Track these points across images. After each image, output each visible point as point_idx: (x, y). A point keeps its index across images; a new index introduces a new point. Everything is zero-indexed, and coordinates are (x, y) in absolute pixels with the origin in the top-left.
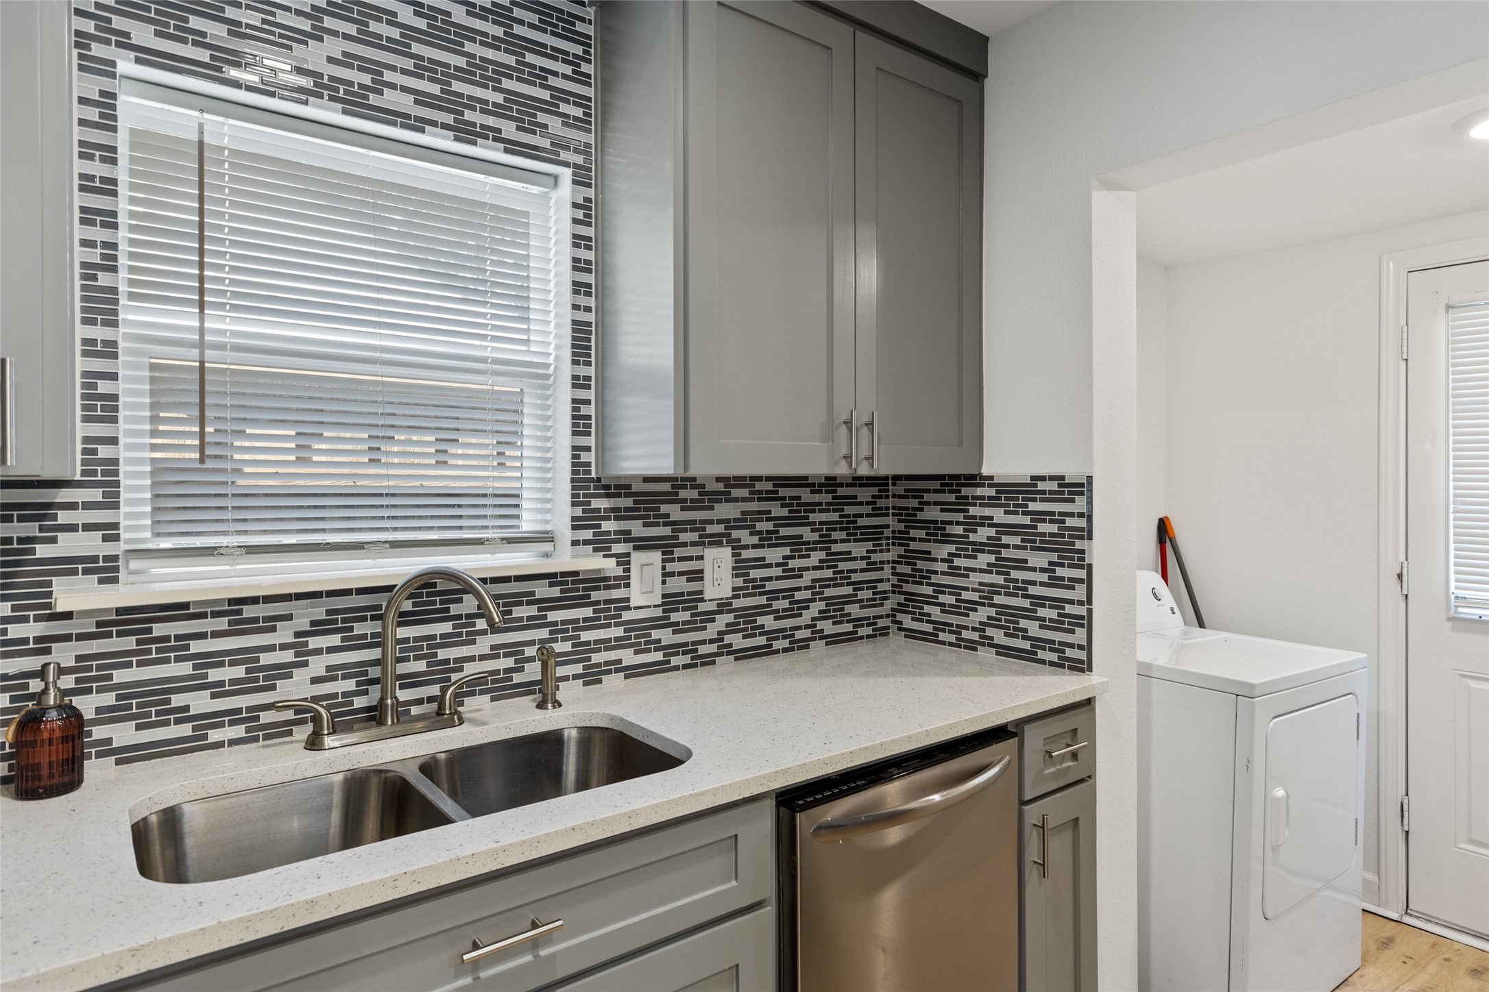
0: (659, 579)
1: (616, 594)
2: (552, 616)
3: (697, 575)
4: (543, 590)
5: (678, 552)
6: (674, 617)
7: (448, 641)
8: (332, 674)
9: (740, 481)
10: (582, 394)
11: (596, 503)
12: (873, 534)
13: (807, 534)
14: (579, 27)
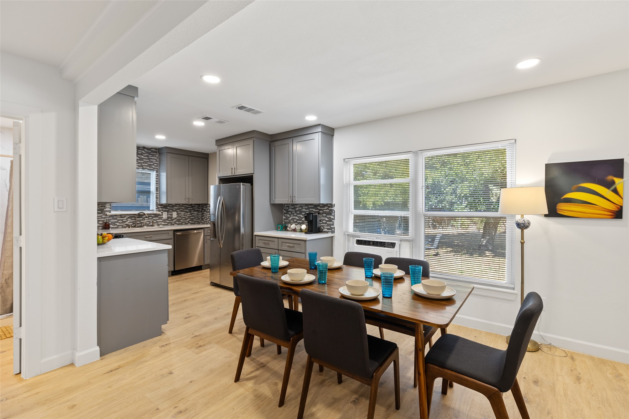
0: (167, 215)
1: (161, 216)
2: (153, 218)
3: (172, 215)
4: (152, 216)
5: (169, 212)
6: (169, 219)
7: (142, 220)
8: (130, 222)
9: (178, 204)
10: (157, 195)
11: (159, 207)
12: (198, 211)
13: (187, 211)
14: (157, 156)
